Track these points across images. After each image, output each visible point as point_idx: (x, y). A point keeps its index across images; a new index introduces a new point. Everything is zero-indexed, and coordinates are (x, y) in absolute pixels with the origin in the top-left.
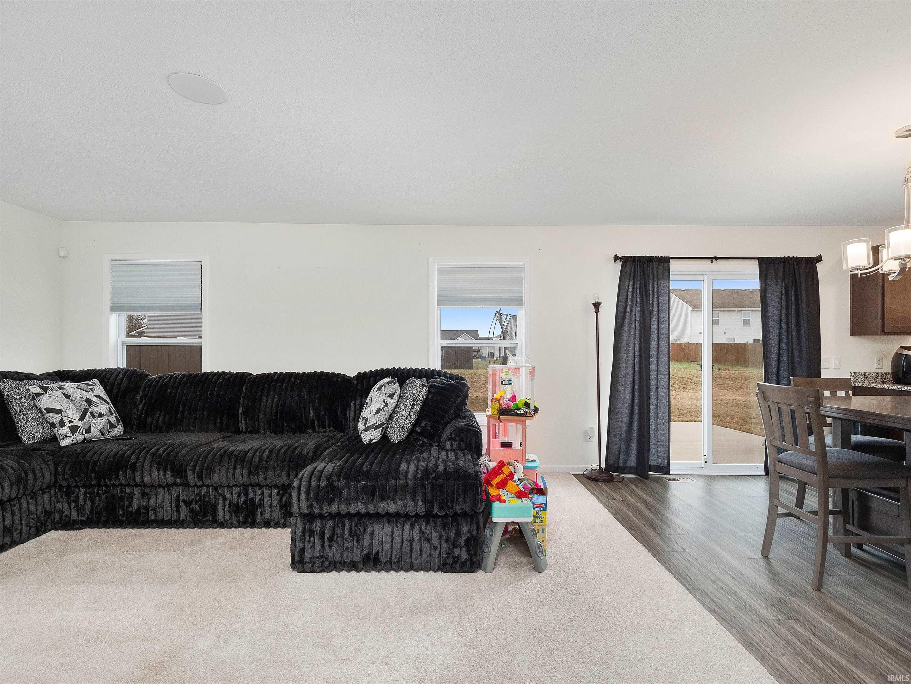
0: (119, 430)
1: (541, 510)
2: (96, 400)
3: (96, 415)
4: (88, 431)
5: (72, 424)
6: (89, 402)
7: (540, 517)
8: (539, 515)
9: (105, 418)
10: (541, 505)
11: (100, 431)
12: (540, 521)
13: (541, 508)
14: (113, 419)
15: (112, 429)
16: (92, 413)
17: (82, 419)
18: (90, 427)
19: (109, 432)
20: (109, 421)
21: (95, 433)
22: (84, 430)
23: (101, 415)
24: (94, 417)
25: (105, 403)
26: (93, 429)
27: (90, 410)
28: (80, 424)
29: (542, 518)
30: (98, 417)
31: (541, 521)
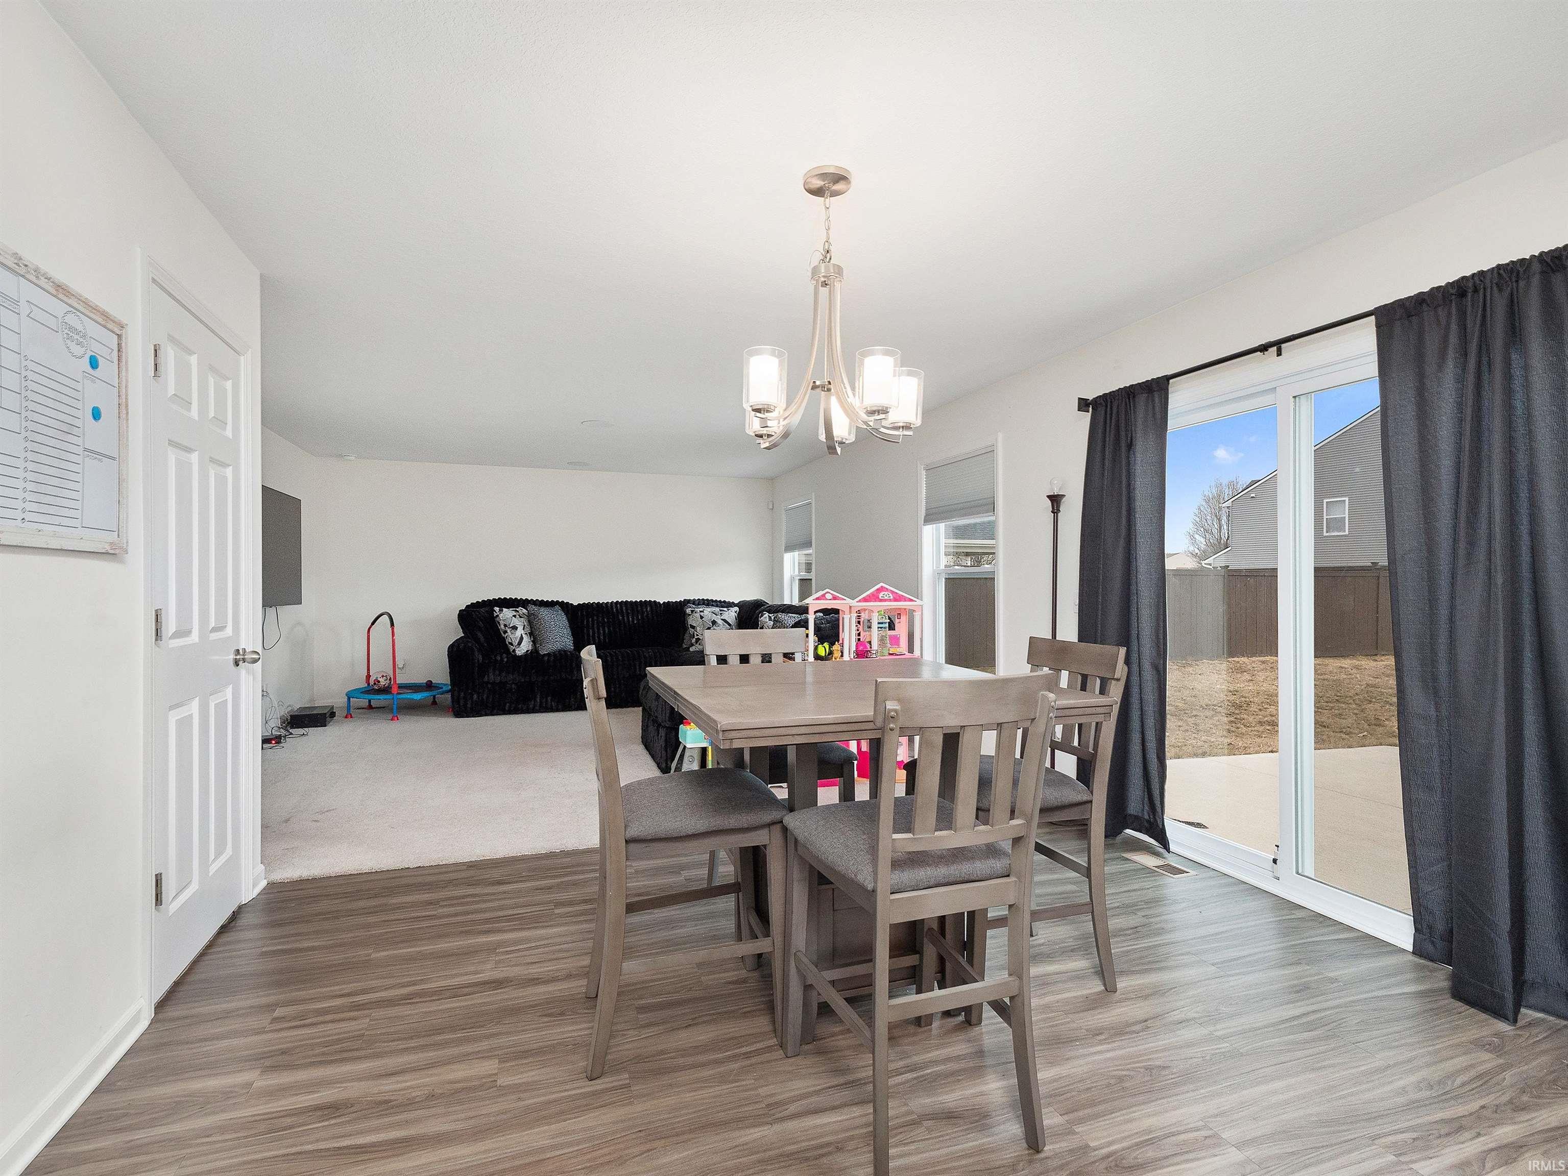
5: (698, 637)
6: (714, 623)
25: (727, 625)
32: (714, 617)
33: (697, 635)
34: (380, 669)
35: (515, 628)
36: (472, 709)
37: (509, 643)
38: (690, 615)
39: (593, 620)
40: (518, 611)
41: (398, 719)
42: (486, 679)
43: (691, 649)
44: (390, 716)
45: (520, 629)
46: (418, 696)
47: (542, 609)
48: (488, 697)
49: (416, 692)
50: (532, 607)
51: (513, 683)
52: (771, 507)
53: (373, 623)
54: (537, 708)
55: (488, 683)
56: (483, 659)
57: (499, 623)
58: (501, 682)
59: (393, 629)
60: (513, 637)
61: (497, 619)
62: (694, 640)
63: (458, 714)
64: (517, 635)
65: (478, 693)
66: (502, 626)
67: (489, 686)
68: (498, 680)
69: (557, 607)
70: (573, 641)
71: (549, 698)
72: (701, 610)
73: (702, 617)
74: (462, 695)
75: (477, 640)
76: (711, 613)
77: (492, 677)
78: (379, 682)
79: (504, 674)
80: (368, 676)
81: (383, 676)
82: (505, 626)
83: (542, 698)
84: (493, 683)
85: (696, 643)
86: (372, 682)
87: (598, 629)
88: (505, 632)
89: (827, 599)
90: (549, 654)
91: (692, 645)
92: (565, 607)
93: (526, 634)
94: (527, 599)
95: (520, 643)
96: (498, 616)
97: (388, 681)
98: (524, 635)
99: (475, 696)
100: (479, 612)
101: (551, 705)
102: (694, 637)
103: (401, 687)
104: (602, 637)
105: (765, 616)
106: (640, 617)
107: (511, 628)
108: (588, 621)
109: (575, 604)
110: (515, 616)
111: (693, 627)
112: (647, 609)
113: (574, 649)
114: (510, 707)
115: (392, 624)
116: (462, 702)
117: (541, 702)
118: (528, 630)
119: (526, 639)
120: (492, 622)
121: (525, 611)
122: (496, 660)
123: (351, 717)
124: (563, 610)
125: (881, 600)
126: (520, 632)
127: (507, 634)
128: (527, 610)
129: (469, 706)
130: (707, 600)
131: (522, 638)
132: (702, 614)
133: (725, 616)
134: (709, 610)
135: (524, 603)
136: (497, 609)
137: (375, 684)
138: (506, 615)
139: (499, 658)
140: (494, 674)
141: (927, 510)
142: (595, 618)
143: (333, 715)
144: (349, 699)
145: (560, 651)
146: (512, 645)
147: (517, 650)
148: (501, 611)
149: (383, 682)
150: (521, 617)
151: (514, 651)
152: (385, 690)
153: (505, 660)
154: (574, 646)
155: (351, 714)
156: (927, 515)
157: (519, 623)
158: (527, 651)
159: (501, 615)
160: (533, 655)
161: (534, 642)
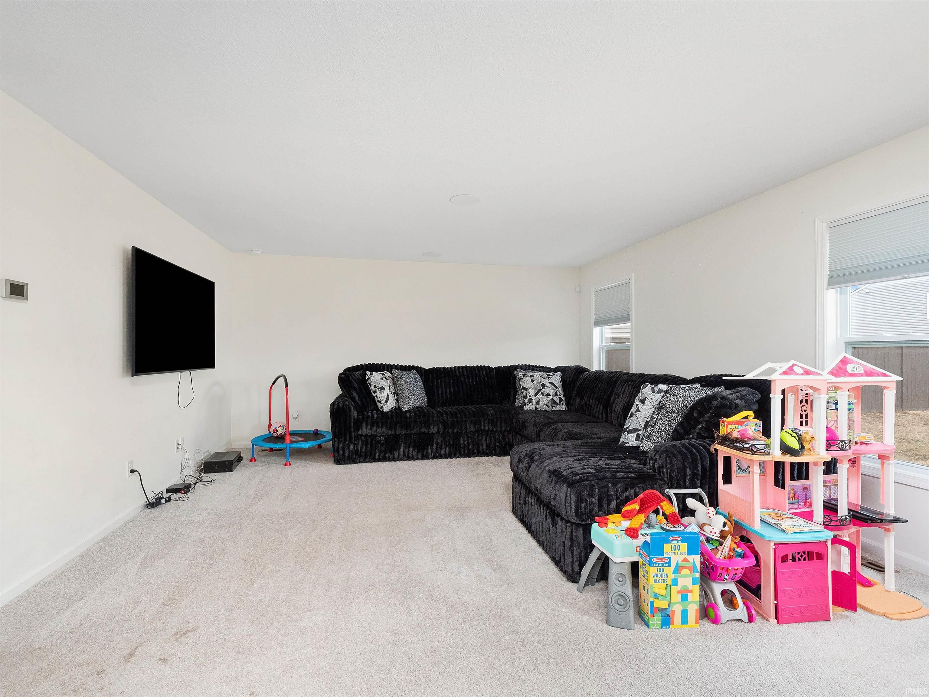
0: (562, 407)
1: (663, 566)
2: (548, 385)
3: (545, 394)
4: (538, 403)
5: (530, 398)
6: (543, 385)
7: (662, 575)
8: (662, 572)
9: (550, 397)
10: (664, 560)
11: (546, 404)
12: (662, 581)
13: (663, 563)
14: (556, 399)
15: (555, 405)
16: (542, 393)
17: (535, 395)
18: (539, 401)
19: (553, 407)
20: (553, 399)
21: (542, 406)
22: (535, 402)
23: (548, 395)
24: (543, 395)
25: (554, 388)
26: (540, 402)
27: (542, 391)
28: (534, 398)
29: (665, 576)
30: (546, 396)
31: (664, 581)
32: (543, 381)
33: (530, 396)
34: (278, 421)
35: (382, 389)
36: (349, 457)
37: (378, 401)
38: (521, 379)
39: (441, 383)
40: (384, 375)
41: (290, 465)
42: (360, 432)
43: (526, 408)
44: (284, 461)
45: (387, 389)
46: (306, 445)
47: (404, 373)
48: (361, 448)
49: (306, 440)
50: (395, 371)
51: (382, 436)
52: (579, 290)
53: (274, 383)
54: (401, 457)
55: (362, 435)
56: (358, 415)
57: (370, 384)
58: (372, 435)
59: (287, 390)
60: (381, 396)
61: (369, 381)
62: (527, 401)
63: (338, 461)
64: (384, 394)
65: (354, 444)
66: (373, 387)
67: (363, 438)
68: (370, 433)
69: (414, 371)
70: (427, 398)
71: (411, 449)
72: (531, 374)
73: (532, 381)
74: (341, 445)
75: (353, 399)
76: (540, 377)
77: (365, 430)
78: (277, 431)
79: (374, 429)
80: (270, 425)
81: (280, 426)
82: (375, 387)
83: (405, 447)
84: (366, 436)
85: (529, 403)
86: (272, 431)
87: (446, 388)
88: (375, 392)
89: (797, 374)
90: (409, 411)
91: (525, 404)
92: (419, 370)
93: (391, 393)
94: (390, 365)
95: (386, 402)
96: (369, 378)
97: (284, 430)
98: (390, 395)
99: (352, 447)
100: (354, 375)
101: (413, 455)
102: (527, 398)
103: (294, 434)
104: (449, 396)
105: (647, 387)
106: (478, 380)
107: (379, 388)
108: (437, 383)
109: (427, 368)
110: (382, 379)
111: (526, 389)
112: (483, 373)
113: (427, 406)
114: (379, 456)
115: (287, 385)
116: (341, 452)
117: (404, 452)
118: (392, 390)
119: (391, 398)
120: (364, 383)
121: (389, 374)
122: (368, 416)
123: (255, 461)
124: (418, 373)
125: (852, 375)
126: (386, 392)
127: (376, 394)
128: (391, 373)
129: (347, 455)
130: (533, 366)
131: (388, 397)
132: (532, 378)
133: (552, 380)
134: (538, 374)
135: (389, 368)
136: (368, 373)
137: (274, 432)
138: (375, 378)
139: (370, 414)
140: (367, 428)
141: (830, 271)
142: (443, 380)
143: (240, 459)
144: (253, 445)
145: (417, 408)
146: (380, 402)
147: (384, 407)
148: (372, 374)
149: (280, 431)
150: (387, 379)
151: (382, 408)
152: (281, 439)
153: (376, 416)
154: (428, 403)
155: (254, 458)
156: (831, 278)
157: (385, 384)
158: (392, 408)
159: (371, 378)
160: (397, 411)
161: (397, 400)
